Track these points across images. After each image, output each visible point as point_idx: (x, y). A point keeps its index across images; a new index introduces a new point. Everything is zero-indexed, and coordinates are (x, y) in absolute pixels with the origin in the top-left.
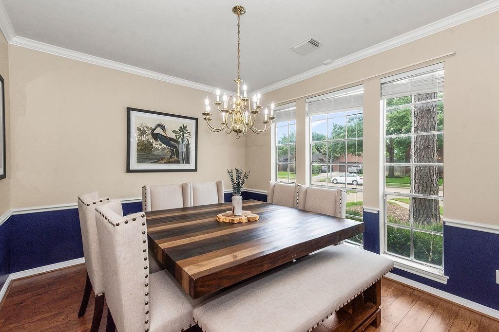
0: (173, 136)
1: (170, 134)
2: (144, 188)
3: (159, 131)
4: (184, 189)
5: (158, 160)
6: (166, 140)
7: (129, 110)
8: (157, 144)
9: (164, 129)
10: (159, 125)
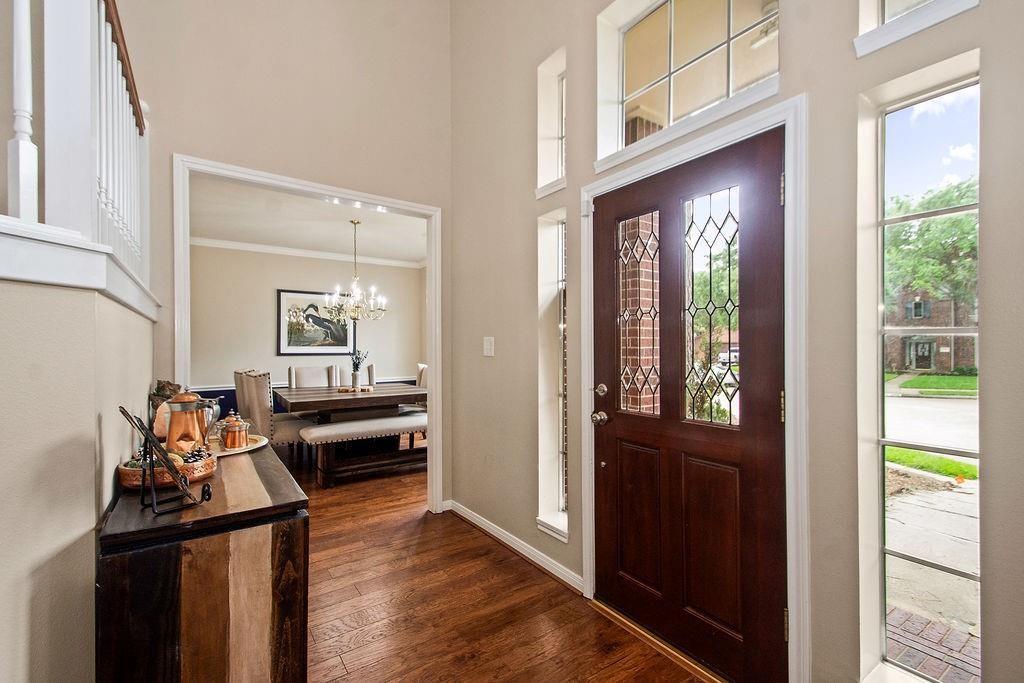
0: (327, 316)
1: (324, 314)
2: (290, 369)
3: (311, 311)
4: (329, 371)
5: (310, 342)
6: (318, 321)
7: (279, 292)
8: (309, 326)
9: (316, 309)
10: (311, 306)
